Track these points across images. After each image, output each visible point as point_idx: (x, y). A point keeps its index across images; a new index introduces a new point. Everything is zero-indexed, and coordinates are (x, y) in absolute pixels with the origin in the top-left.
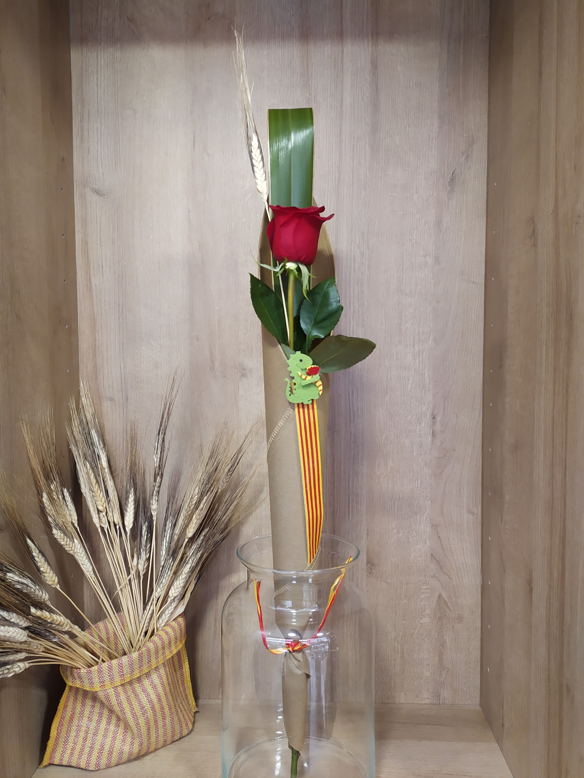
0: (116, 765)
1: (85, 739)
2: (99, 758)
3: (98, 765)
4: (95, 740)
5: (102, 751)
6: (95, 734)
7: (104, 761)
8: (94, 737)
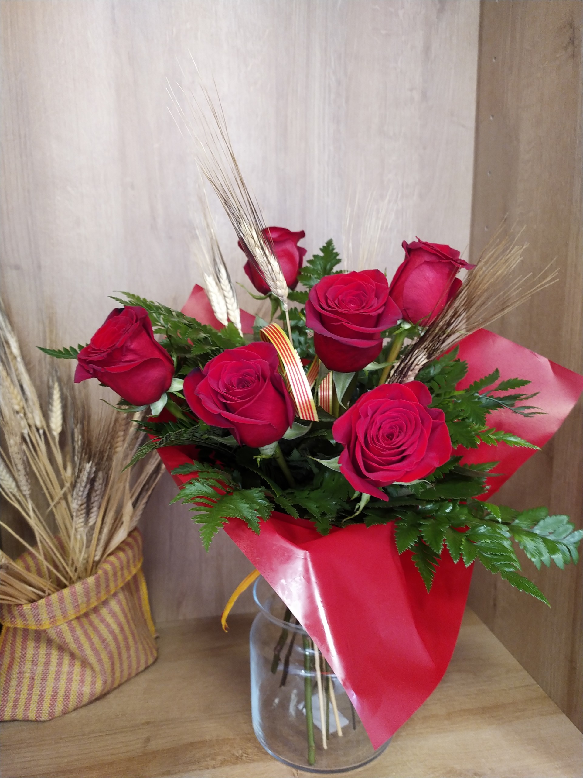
0: (75, 710)
1: (31, 687)
2: (53, 705)
3: (51, 713)
4: (44, 685)
5: (55, 697)
6: (44, 679)
7: (59, 708)
8: (43, 683)
